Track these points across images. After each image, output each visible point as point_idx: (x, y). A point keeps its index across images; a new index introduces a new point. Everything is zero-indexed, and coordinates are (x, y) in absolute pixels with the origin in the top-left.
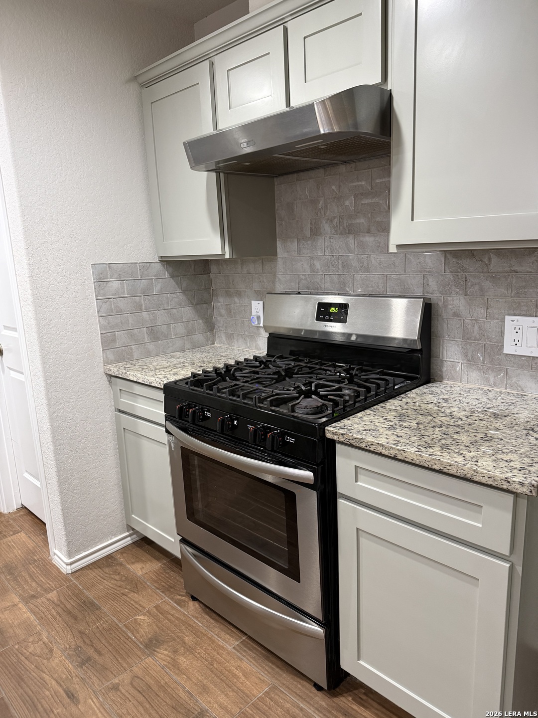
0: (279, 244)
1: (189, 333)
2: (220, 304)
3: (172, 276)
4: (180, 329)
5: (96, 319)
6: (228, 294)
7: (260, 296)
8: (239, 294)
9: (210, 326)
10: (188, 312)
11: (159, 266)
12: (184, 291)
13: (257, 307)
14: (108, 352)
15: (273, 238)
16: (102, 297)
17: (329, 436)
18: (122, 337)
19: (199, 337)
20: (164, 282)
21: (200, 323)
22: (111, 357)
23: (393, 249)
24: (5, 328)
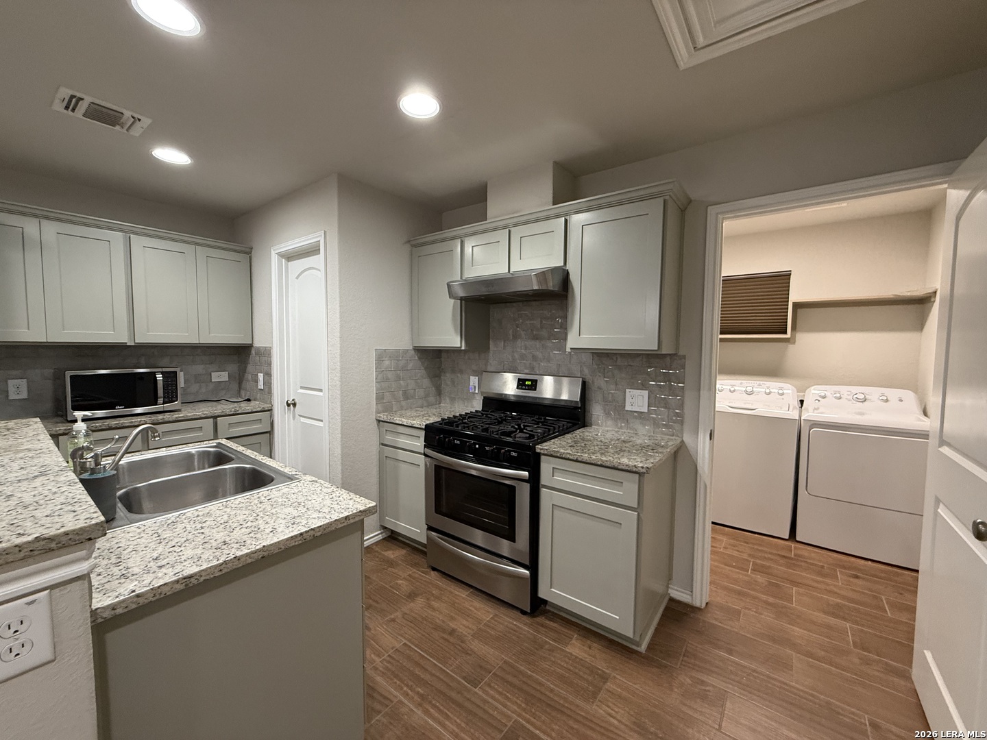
0: (491, 342)
1: (427, 396)
2: (447, 378)
3: (420, 358)
4: (421, 393)
5: (374, 384)
6: (453, 371)
7: (475, 373)
8: (461, 372)
9: (439, 392)
10: (426, 382)
11: (413, 352)
12: (426, 369)
13: (474, 380)
14: (379, 405)
15: (489, 339)
16: (379, 370)
17: (538, 451)
18: (388, 396)
19: (432, 399)
20: (414, 363)
21: (433, 390)
22: (381, 409)
24: (302, 388)
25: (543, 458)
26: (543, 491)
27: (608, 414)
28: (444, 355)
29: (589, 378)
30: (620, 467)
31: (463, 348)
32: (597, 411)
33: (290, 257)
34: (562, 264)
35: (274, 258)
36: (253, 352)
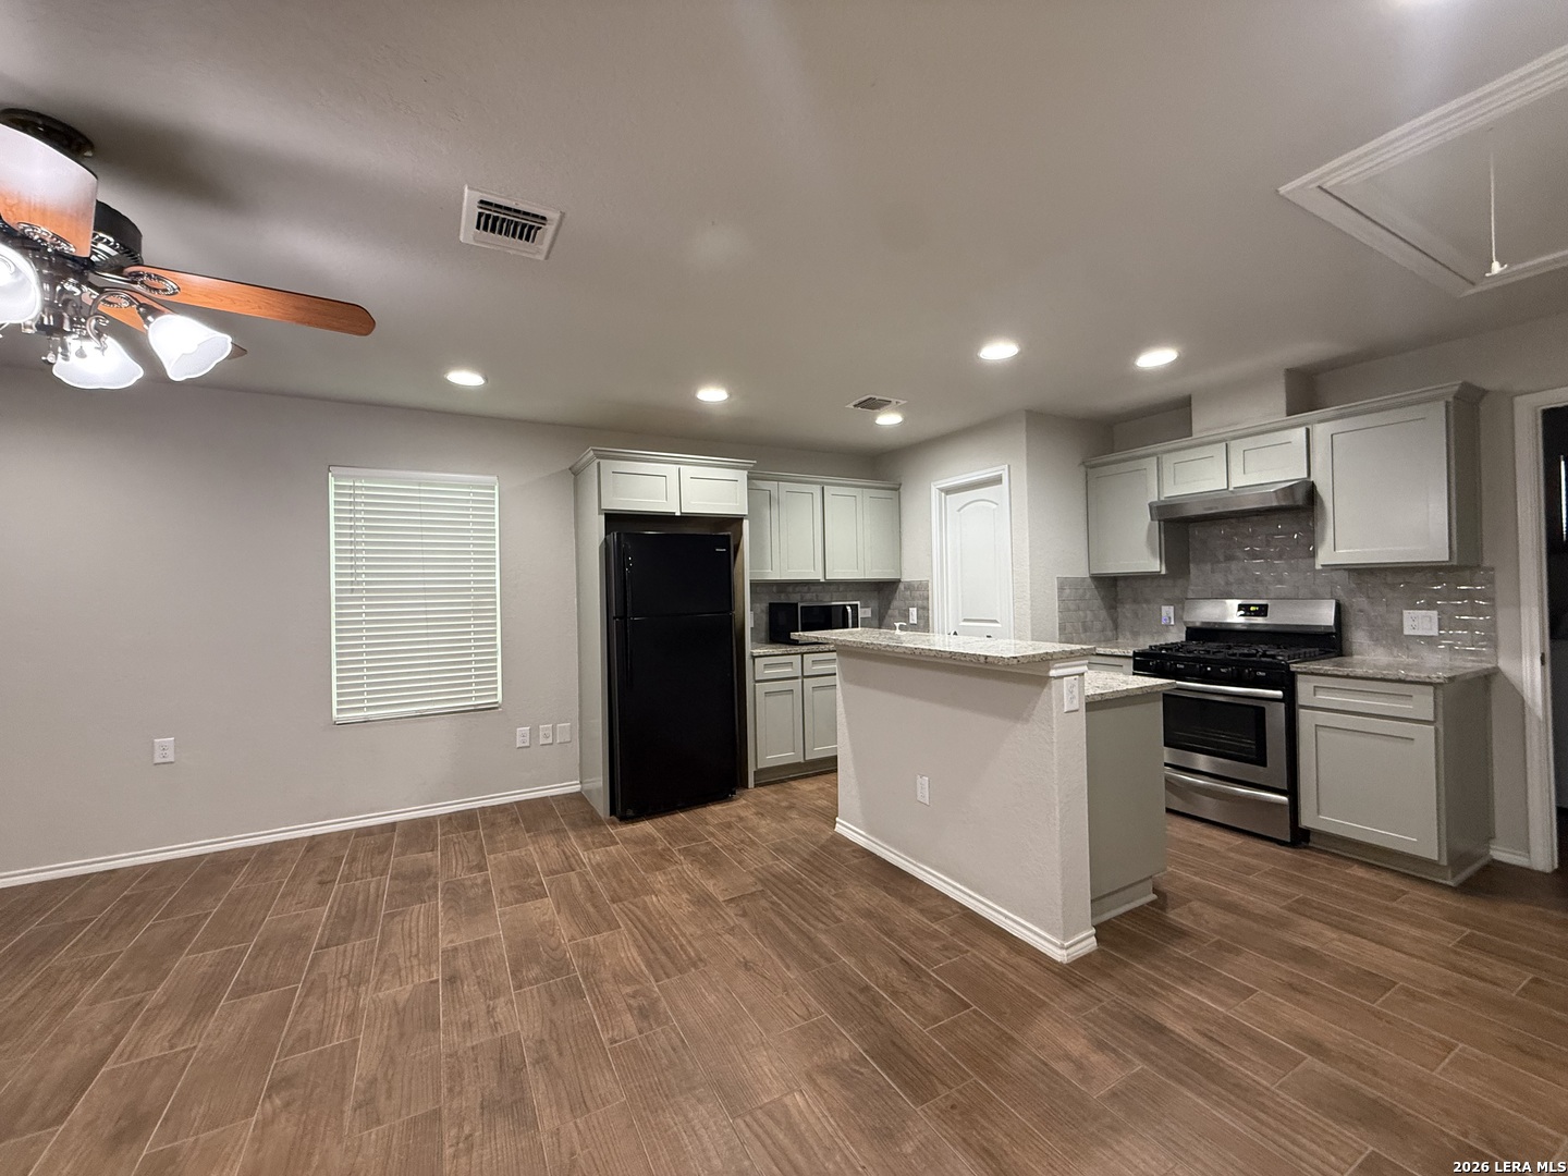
0: (1192, 566)
1: (1103, 630)
2: (1126, 610)
3: (1096, 588)
4: (1098, 625)
5: (1057, 613)
6: (1135, 601)
7: (1169, 602)
8: (1147, 601)
9: (1116, 627)
10: (1103, 614)
11: (1089, 580)
12: (1102, 599)
13: (1168, 611)
15: (1188, 563)
16: (1061, 600)
18: (1069, 628)
19: (1109, 634)
20: (1092, 593)
21: (1109, 623)
23: (1318, 567)
24: (965, 620)
25: (1299, 676)
26: (1302, 712)
27: (1377, 641)
28: (1121, 584)
29: (1344, 600)
30: (1409, 679)
31: (1163, 572)
32: (1358, 638)
33: (948, 491)
34: (1306, 476)
35: (934, 492)
36: (901, 586)
